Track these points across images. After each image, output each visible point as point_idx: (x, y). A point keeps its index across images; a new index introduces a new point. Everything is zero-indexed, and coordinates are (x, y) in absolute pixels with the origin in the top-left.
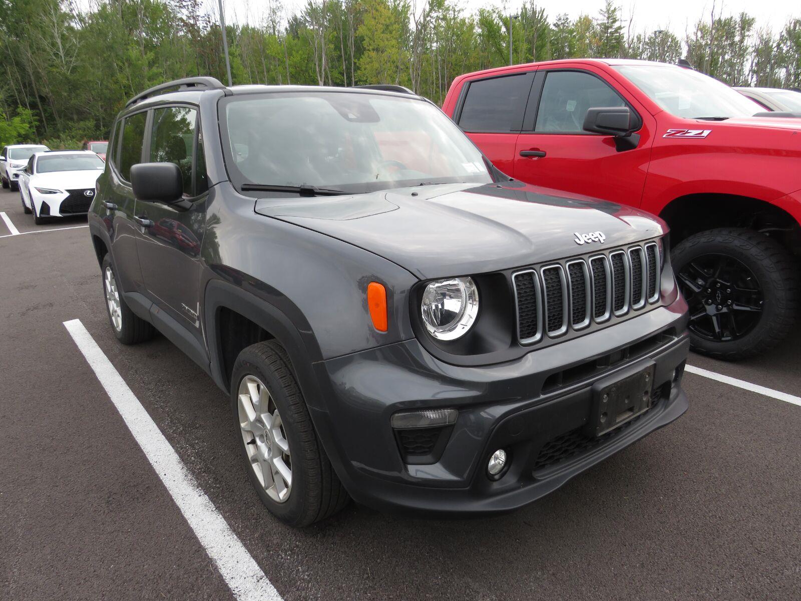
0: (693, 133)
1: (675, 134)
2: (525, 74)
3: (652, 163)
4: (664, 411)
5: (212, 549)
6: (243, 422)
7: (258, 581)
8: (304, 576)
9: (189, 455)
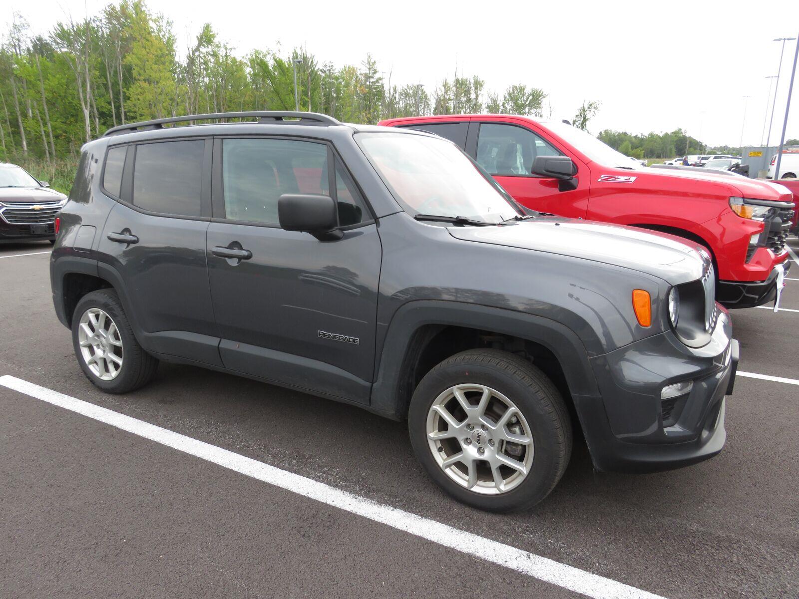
0: (622, 179)
1: (608, 179)
5: (459, 547)
6: (431, 433)
7: (530, 558)
8: (560, 545)
9: (334, 482)
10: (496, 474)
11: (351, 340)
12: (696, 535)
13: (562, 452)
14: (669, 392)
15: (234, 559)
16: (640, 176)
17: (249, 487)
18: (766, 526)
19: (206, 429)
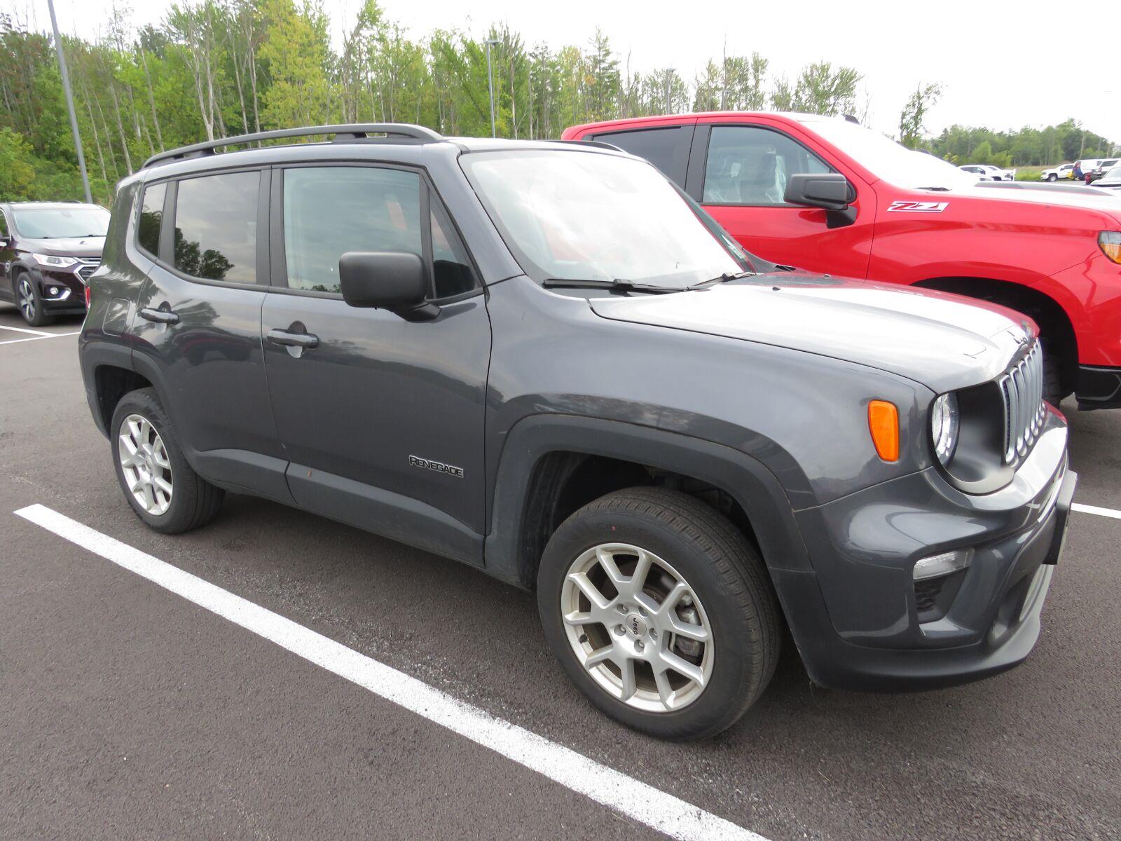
0: (926, 206)
1: (905, 206)
2: (680, 127)
5: (596, 793)
6: (568, 613)
7: (699, 818)
8: (752, 799)
9: (435, 678)
10: (661, 681)
11: (453, 471)
12: (979, 791)
13: (755, 656)
14: (928, 567)
15: (266, 795)
16: (955, 202)
17: (313, 682)
18: (1102, 781)
19: (276, 589)
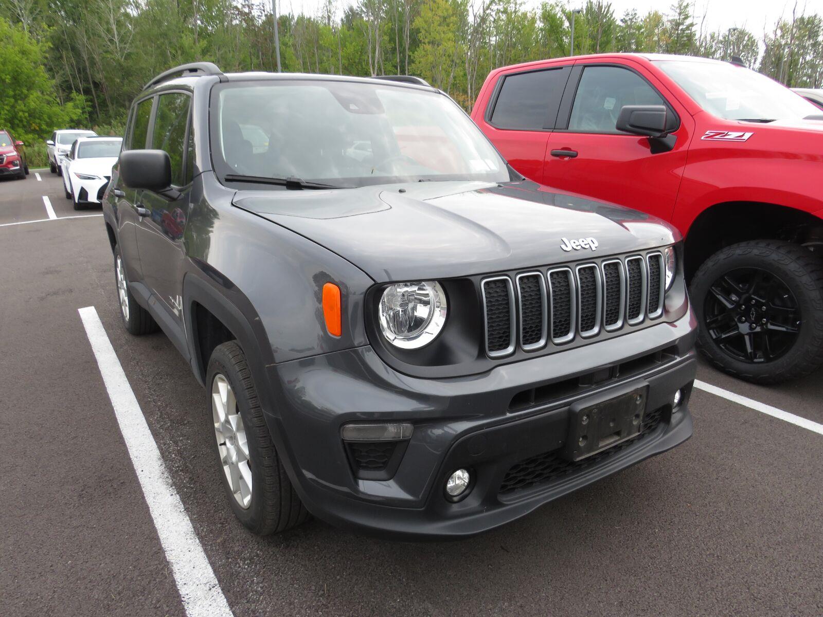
0: (733, 135)
1: (714, 135)
2: (561, 68)
3: (688, 166)
4: (662, 437)
5: (172, 552)
7: (210, 589)
8: (257, 588)
9: (169, 452)
10: (241, 484)
19: (150, 378)
